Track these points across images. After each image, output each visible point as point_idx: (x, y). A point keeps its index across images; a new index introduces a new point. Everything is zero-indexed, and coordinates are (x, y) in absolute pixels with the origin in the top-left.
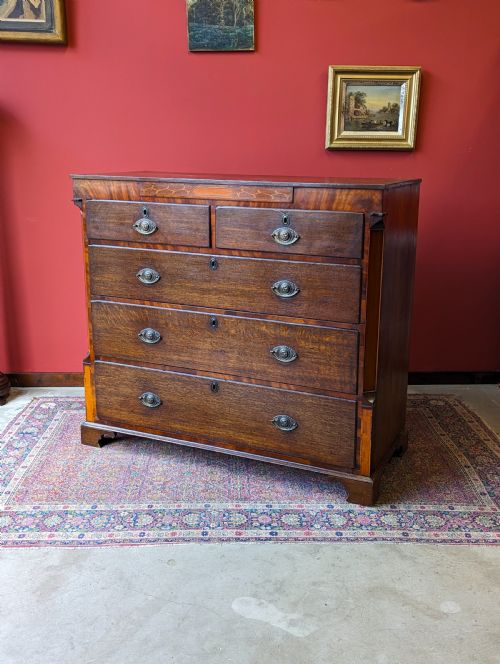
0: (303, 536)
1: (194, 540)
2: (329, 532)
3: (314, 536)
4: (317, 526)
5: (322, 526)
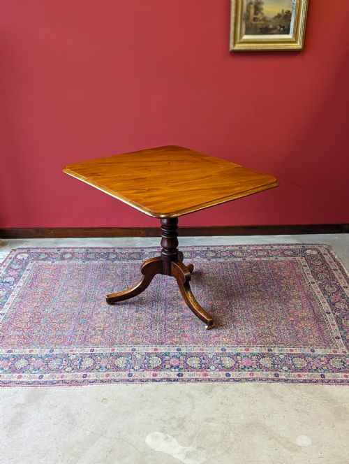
0: (202, 377)
1: (122, 381)
2: (220, 373)
3: (209, 377)
4: (213, 368)
5: (216, 368)
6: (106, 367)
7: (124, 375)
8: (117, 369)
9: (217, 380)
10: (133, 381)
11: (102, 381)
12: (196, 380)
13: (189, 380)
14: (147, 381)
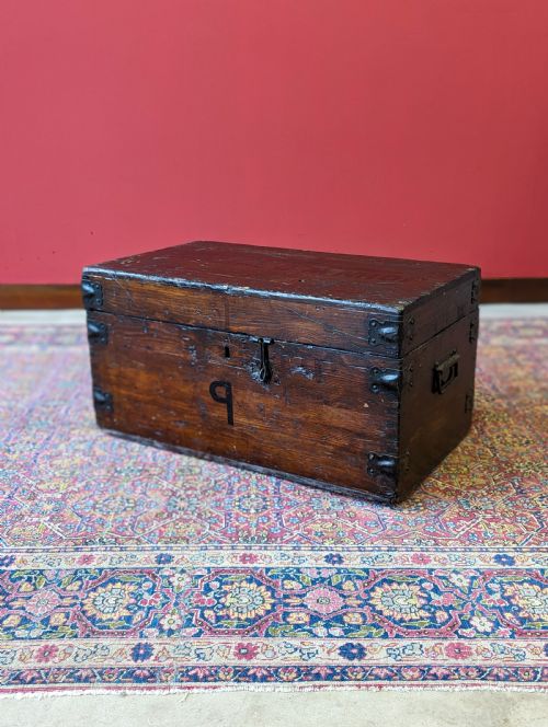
0: (444, 661)
1: (103, 675)
2: (520, 643)
3: (479, 661)
4: (481, 623)
5: (497, 624)
6: (46, 621)
7: (116, 651)
8: (93, 626)
9: (514, 675)
10: (150, 678)
11: (18, 678)
12: (426, 674)
13: (394, 675)
14: (212, 676)
